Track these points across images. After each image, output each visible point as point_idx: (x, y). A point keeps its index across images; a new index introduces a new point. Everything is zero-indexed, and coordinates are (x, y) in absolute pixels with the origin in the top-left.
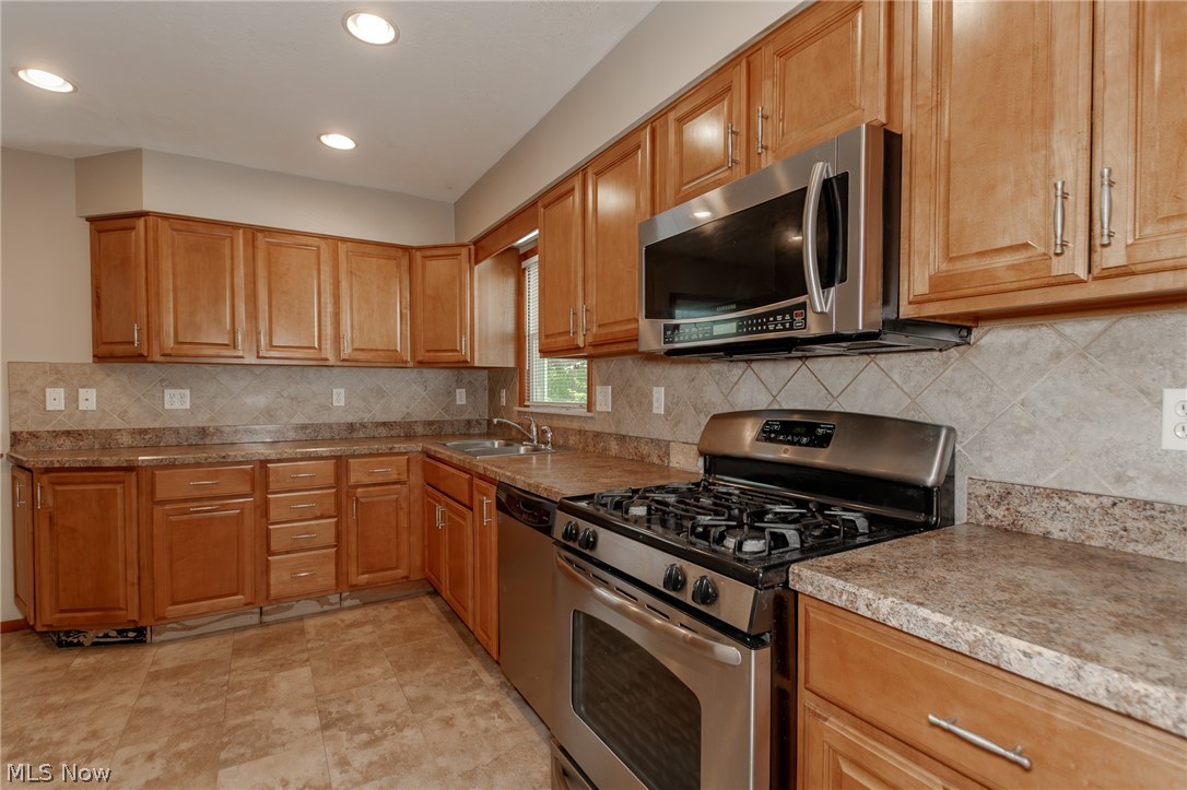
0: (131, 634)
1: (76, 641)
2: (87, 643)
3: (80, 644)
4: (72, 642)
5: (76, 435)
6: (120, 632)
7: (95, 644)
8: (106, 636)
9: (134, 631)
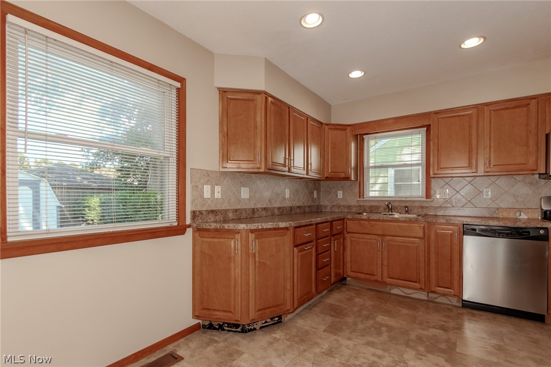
0: (276, 319)
1: (252, 328)
2: (258, 328)
3: (255, 329)
4: (251, 329)
5: (215, 213)
6: (272, 319)
7: (261, 328)
8: (266, 322)
9: (277, 317)
